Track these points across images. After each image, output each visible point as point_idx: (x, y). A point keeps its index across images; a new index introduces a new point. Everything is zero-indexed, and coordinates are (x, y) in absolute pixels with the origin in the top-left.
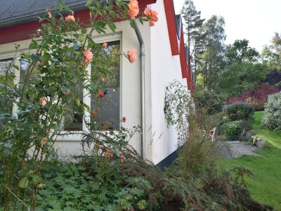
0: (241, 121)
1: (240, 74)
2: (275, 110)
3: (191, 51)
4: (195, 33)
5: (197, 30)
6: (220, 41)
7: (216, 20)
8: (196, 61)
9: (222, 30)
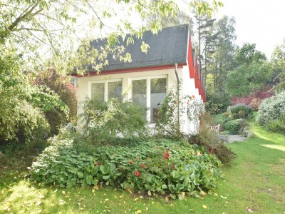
0: (241, 119)
1: (248, 75)
2: (265, 111)
3: (202, 50)
4: (206, 32)
5: (208, 29)
6: (231, 40)
7: (226, 19)
8: (207, 61)
9: (233, 30)
